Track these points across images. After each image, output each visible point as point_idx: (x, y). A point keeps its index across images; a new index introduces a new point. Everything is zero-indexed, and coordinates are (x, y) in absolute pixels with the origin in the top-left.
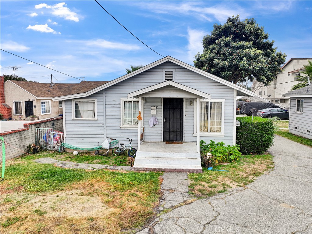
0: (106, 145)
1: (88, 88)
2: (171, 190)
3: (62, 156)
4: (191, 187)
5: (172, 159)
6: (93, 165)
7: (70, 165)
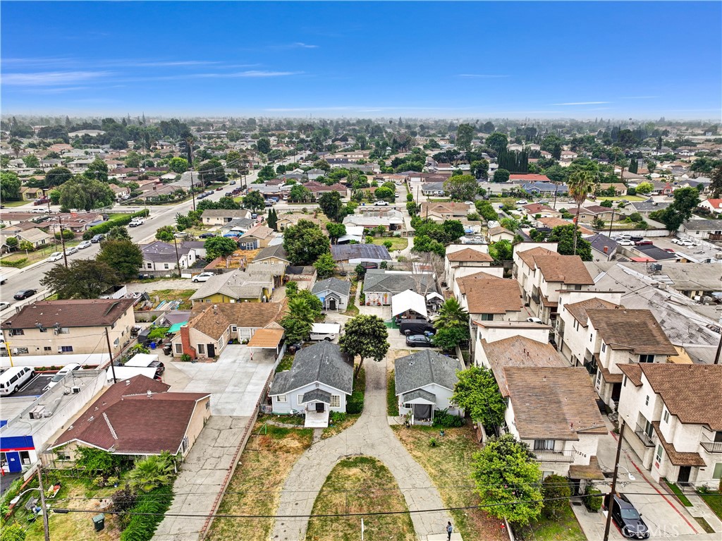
0: (292, 413)
1: (252, 312)
2: (316, 437)
3: (274, 418)
4: (322, 435)
5: (317, 423)
6: (289, 425)
7: (281, 425)
